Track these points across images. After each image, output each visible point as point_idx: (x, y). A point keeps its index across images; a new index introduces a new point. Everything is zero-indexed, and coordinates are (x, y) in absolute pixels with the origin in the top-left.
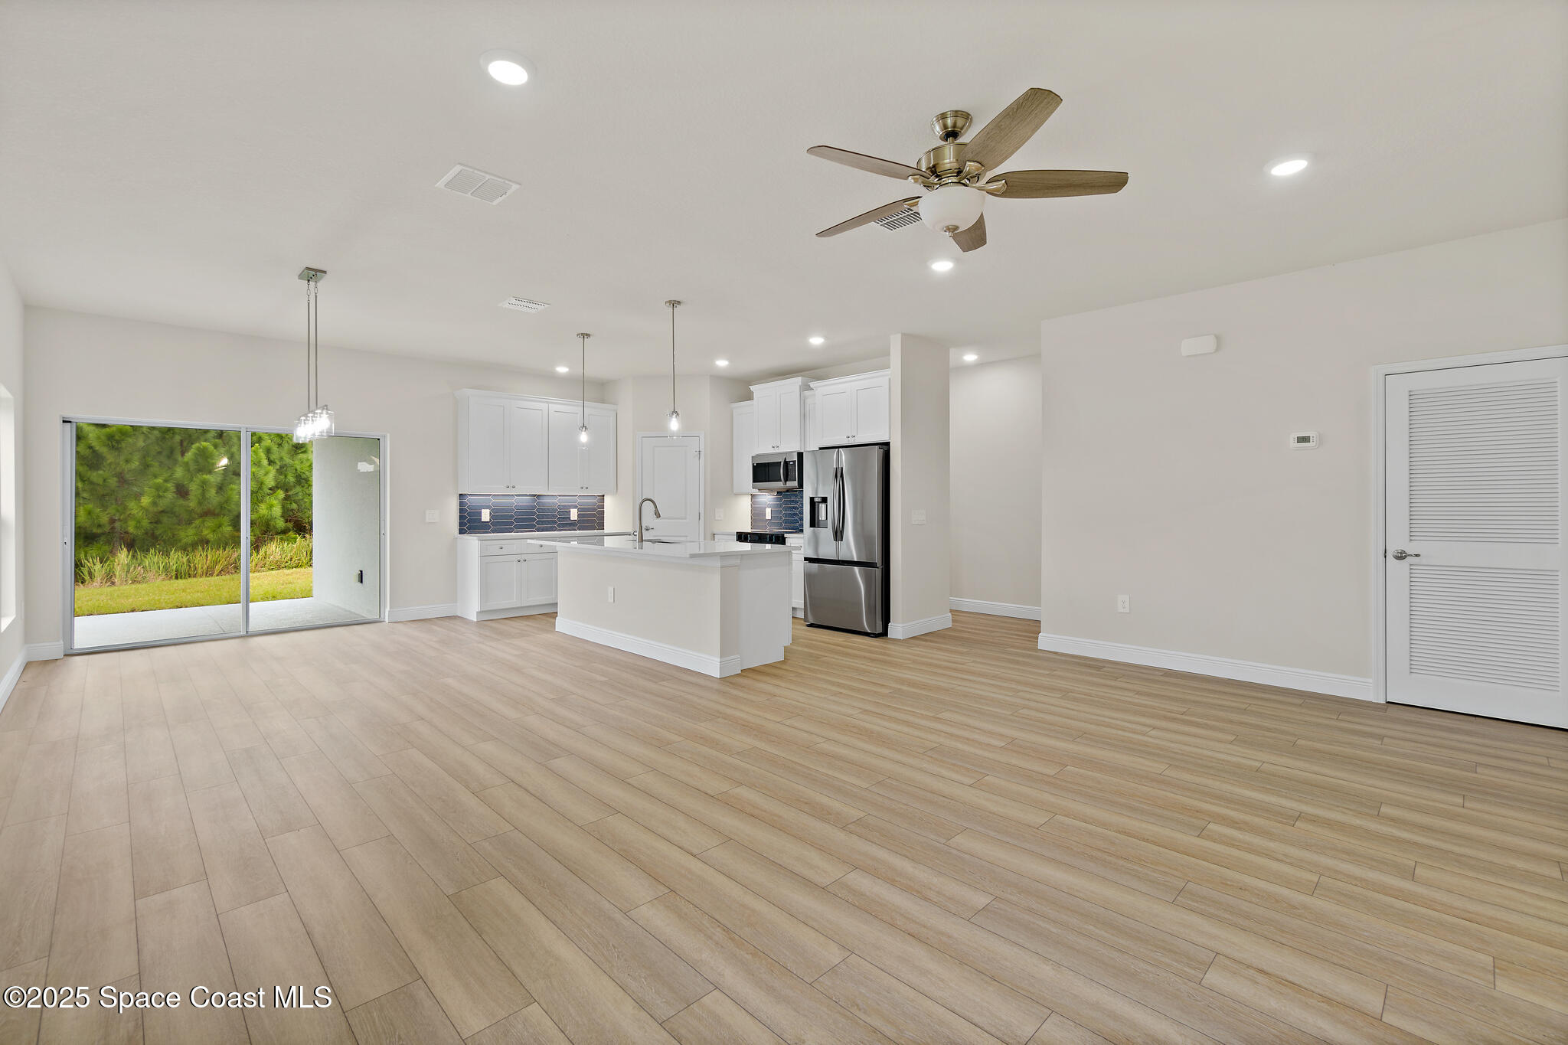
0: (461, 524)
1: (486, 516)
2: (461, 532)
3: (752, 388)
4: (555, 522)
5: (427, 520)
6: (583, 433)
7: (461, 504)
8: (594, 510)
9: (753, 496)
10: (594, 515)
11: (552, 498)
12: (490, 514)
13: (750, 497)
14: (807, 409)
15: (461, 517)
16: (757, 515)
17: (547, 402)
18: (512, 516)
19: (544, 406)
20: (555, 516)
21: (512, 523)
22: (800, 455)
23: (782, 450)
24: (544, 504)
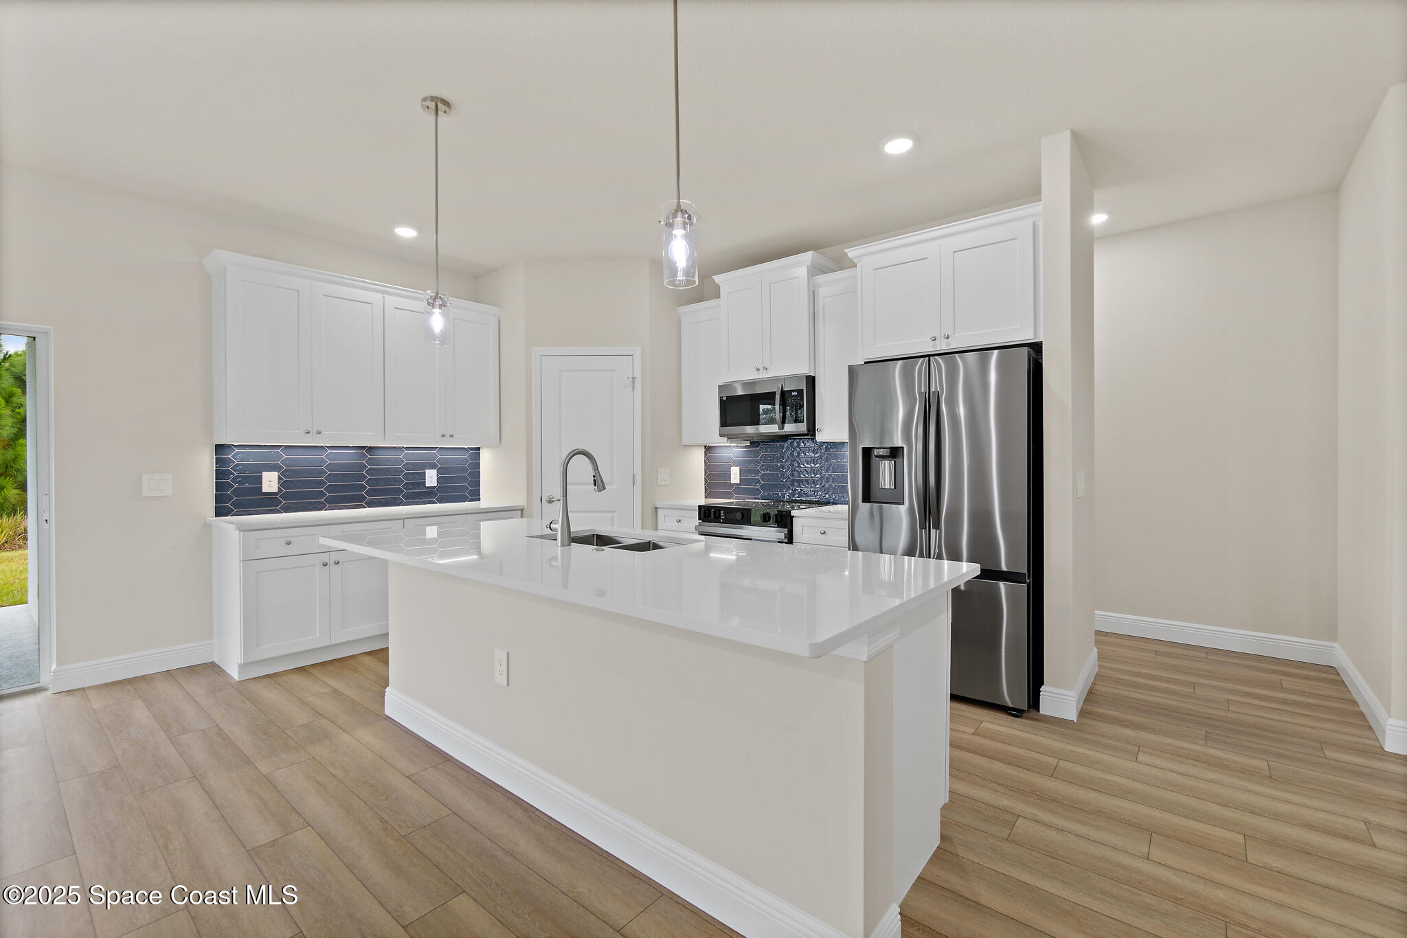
0: (219, 499)
1: (270, 482)
2: (219, 512)
3: (718, 279)
4: (399, 491)
5: (146, 492)
6: (437, 311)
7: (219, 461)
8: (464, 470)
9: (708, 449)
10: (464, 479)
11: (393, 452)
12: (279, 478)
13: (703, 450)
14: (819, 307)
15: (219, 487)
16: (715, 478)
17: (383, 292)
18: (321, 483)
19: (376, 297)
20: (399, 481)
21: (321, 494)
22: (811, 381)
23: (773, 373)
24: (378, 462)
